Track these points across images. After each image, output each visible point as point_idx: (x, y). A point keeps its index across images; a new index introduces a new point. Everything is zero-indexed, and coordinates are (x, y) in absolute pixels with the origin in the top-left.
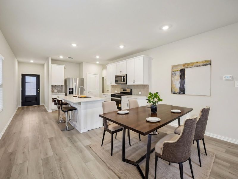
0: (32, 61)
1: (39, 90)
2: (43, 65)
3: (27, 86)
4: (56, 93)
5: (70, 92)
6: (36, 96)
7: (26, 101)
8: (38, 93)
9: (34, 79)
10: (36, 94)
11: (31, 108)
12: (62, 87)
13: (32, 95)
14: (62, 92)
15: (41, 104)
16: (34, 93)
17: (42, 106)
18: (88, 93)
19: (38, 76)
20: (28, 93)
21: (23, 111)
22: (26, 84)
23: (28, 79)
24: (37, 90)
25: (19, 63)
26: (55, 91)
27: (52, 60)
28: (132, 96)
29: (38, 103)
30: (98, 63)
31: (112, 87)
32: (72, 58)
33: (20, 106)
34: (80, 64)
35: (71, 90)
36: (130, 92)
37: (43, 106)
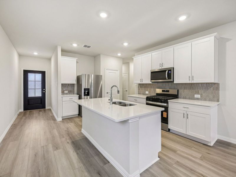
0: (36, 54)
1: (45, 91)
2: (50, 59)
3: (31, 85)
4: (67, 94)
5: (85, 93)
6: (41, 98)
7: (29, 104)
8: (44, 94)
9: (39, 77)
10: (41, 96)
11: (35, 112)
12: (74, 87)
13: (36, 96)
14: (74, 94)
15: (47, 108)
16: (39, 94)
17: (48, 109)
18: (106, 94)
19: (43, 73)
20: (31, 94)
21: (24, 117)
22: (29, 83)
23: (31, 76)
24: (42, 90)
25: (20, 56)
26: (65, 92)
27: (63, 51)
28: (179, 100)
29: (44, 107)
30: (119, 55)
31: (140, 87)
32: (89, 47)
33: (22, 110)
34: (95, 58)
35: (87, 91)
36: (177, 94)
37: (50, 110)
